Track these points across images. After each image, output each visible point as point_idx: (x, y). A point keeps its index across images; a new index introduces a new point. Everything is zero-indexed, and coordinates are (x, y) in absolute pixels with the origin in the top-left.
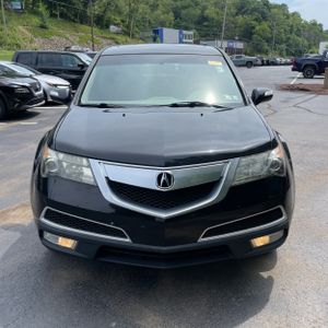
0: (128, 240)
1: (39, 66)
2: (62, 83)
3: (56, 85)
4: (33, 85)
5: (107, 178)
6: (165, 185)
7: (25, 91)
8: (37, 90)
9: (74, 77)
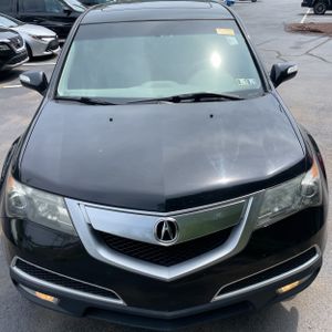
0: (121, 302)
1: (20, 14)
2: (47, 34)
3: (40, 37)
4: (13, 41)
5: (90, 225)
6: (167, 237)
7: (5, 48)
8: (19, 46)
9: (60, 24)
